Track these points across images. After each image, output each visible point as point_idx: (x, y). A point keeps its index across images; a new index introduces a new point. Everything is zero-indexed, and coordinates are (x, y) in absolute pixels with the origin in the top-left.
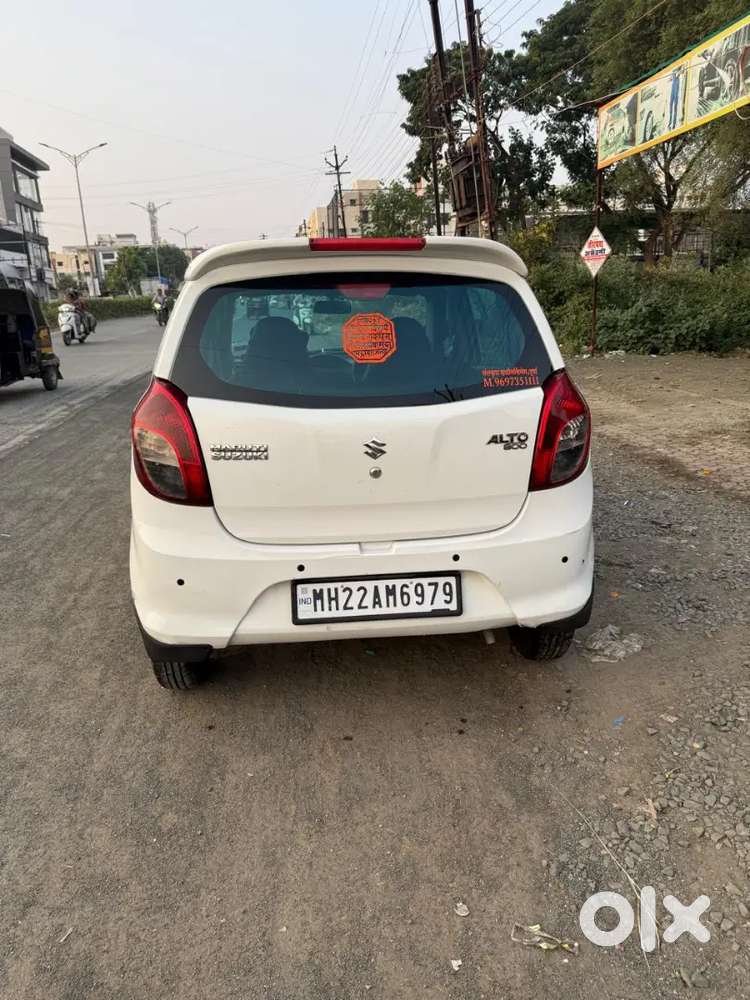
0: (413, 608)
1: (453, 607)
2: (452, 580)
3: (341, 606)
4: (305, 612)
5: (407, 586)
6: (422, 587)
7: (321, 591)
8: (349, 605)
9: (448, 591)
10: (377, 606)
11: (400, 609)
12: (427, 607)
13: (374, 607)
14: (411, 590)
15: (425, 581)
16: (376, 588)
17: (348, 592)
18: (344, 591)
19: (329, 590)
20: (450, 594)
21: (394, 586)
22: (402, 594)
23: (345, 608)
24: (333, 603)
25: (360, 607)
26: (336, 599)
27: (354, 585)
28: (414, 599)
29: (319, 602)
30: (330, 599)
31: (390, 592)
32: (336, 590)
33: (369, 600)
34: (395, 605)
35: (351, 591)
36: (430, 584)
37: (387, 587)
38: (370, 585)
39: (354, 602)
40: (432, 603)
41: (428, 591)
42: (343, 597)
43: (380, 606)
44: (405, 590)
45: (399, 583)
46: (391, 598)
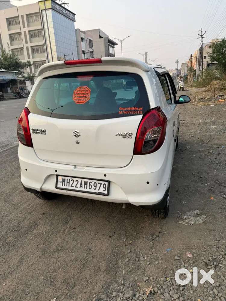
0: (92, 190)
1: (106, 192)
2: (107, 183)
3: (70, 185)
4: (60, 185)
5: (91, 183)
6: (96, 184)
7: (65, 179)
8: (72, 186)
9: (105, 187)
10: (81, 188)
11: (88, 190)
12: (97, 191)
13: (80, 188)
14: (92, 184)
15: (97, 182)
16: (81, 181)
17: (73, 181)
18: (72, 180)
19: (67, 179)
20: (105, 188)
21: (87, 182)
22: (90, 185)
23: (71, 186)
24: (68, 184)
25: (76, 187)
26: (69, 183)
27: (75, 179)
28: (93, 187)
29: (64, 183)
30: (67, 183)
31: (86, 183)
32: (69, 179)
33: (79, 185)
34: (87, 188)
35: (74, 181)
36: (99, 183)
37: (85, 181)
38: (80, 180)
39: (74, 185)
40: (99, 190)
41: (98, 185)
42: (71, 182)
43: (82, 188)
44: (91, 184)
45: (89, 181)
46: (86, 186)
